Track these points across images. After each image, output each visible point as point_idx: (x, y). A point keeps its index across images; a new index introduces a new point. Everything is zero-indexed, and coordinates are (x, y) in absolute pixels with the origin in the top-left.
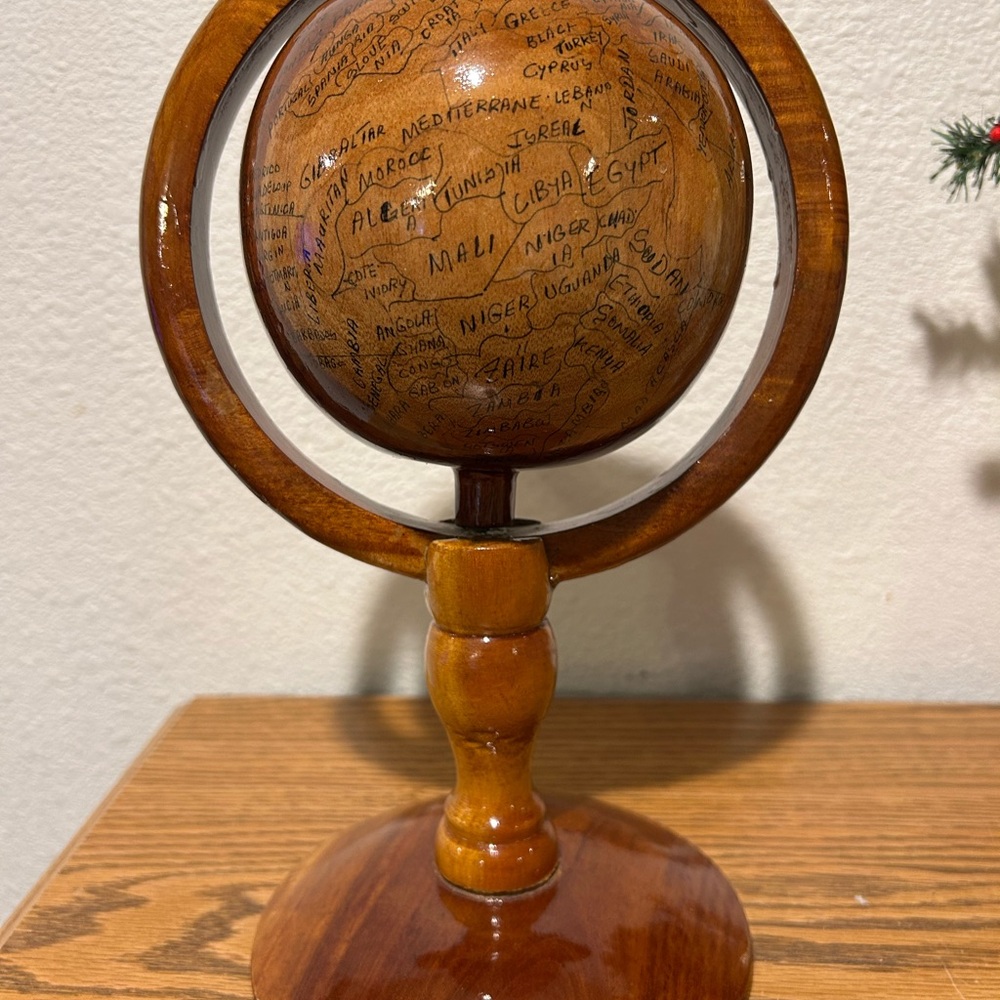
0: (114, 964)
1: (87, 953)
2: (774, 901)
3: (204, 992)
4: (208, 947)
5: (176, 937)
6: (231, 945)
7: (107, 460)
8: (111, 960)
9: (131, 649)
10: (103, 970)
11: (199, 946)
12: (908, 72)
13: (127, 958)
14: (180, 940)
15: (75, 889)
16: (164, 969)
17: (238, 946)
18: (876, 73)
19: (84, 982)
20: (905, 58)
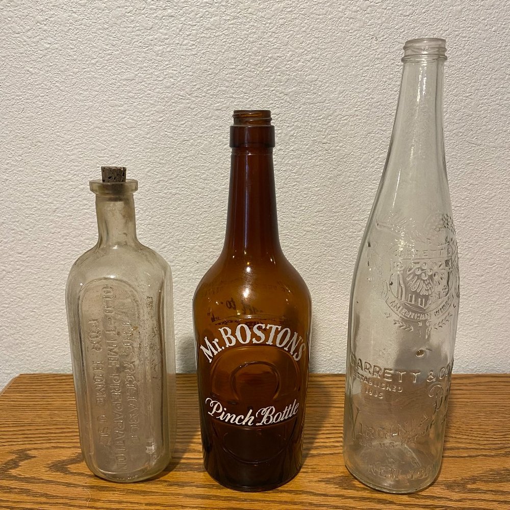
12: (295, 134)
18: (283, 135)
20: (294, 129)
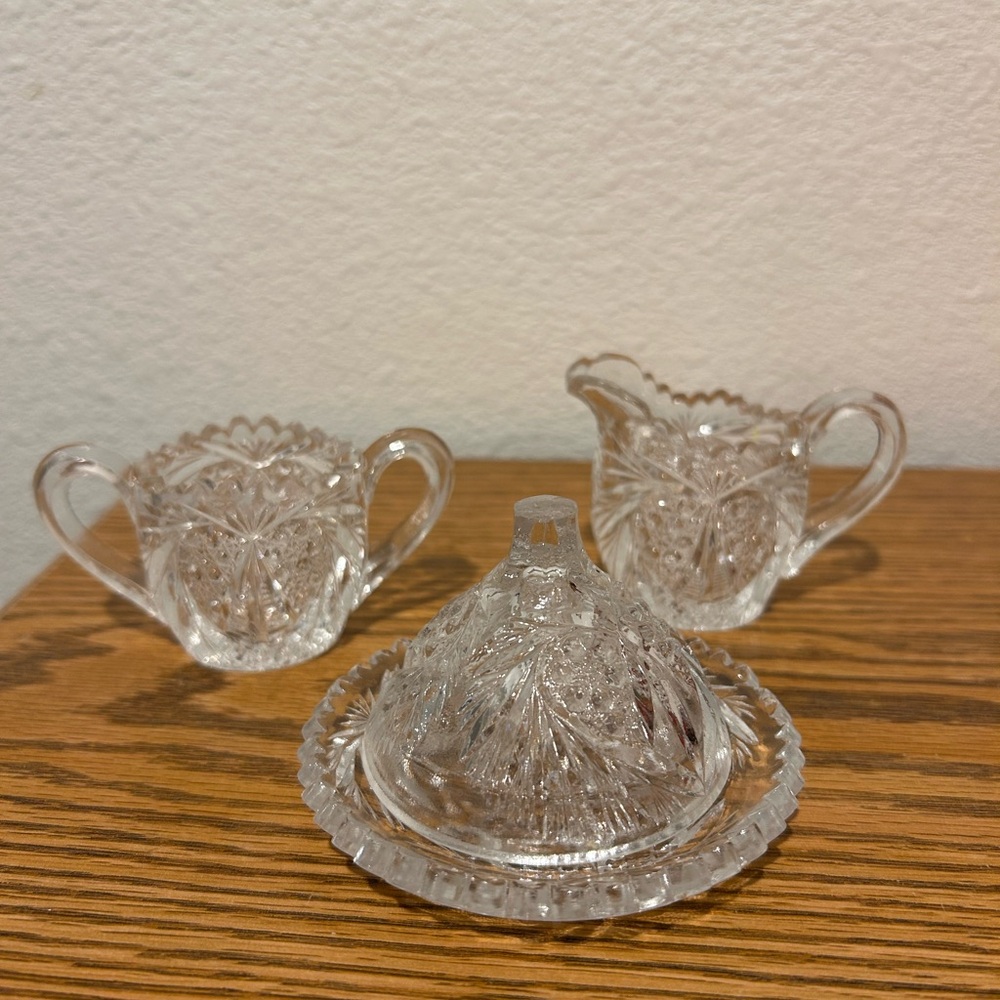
0: (68, 716)
1: (32, 704)
2: (927, 658)
3: (187, 748)
4: (191, 699)
5: (150, 688)
6: (222, 696)
7: (72, 158)
8: (63, 711)
9: (106, 399)
10: (52, 721)
11: (181, 697)
13: (84, 710)
14: (156, 691)
15: (20, 636)
16: (134, 722)
17: (233, 698)
19: (27, 734)
